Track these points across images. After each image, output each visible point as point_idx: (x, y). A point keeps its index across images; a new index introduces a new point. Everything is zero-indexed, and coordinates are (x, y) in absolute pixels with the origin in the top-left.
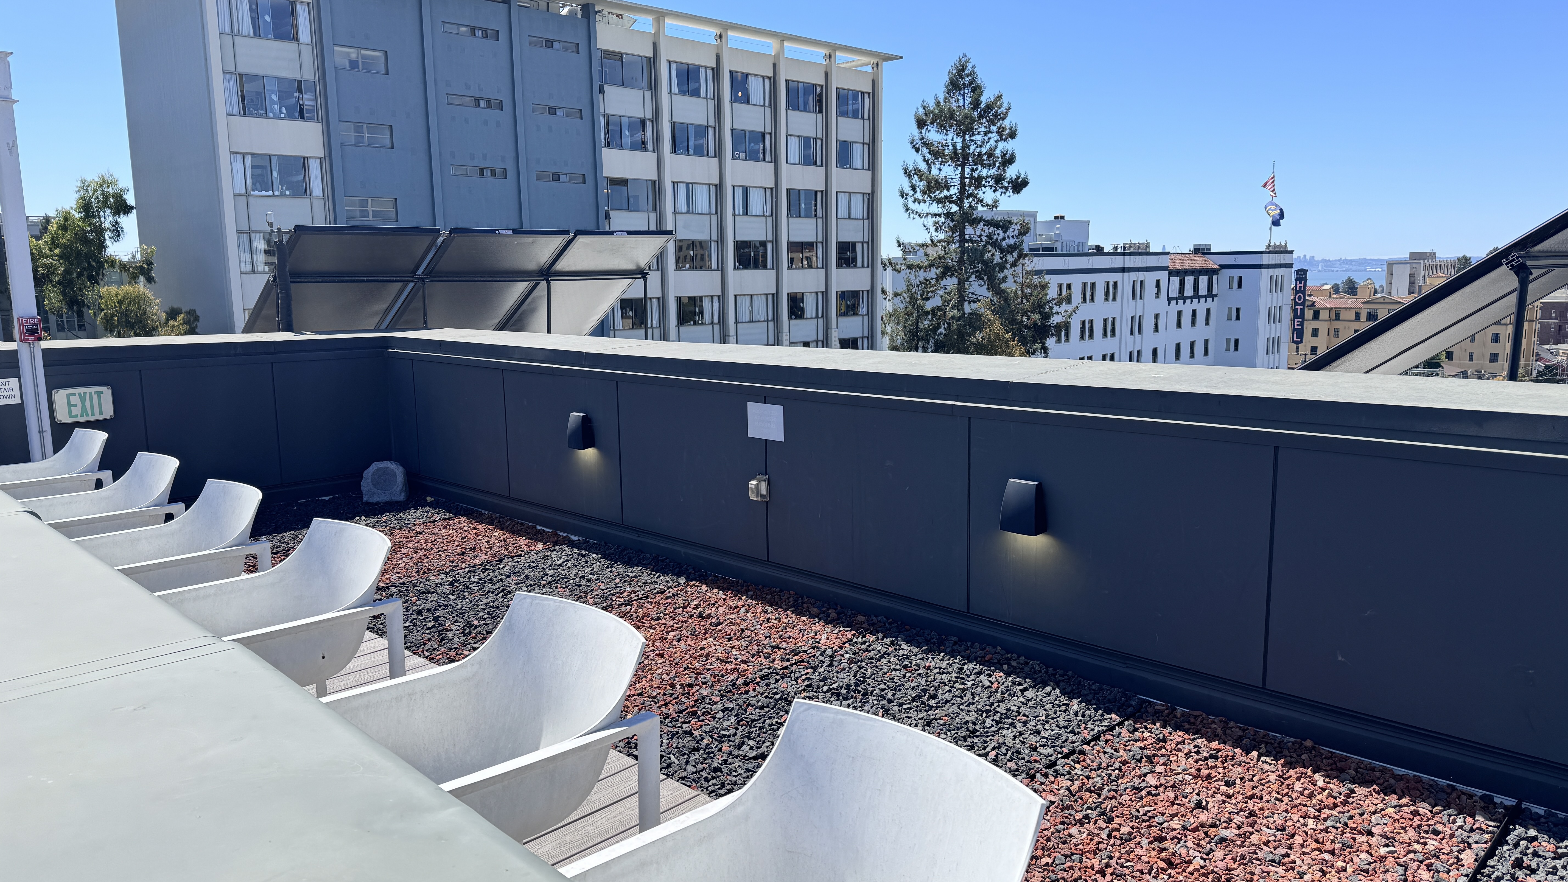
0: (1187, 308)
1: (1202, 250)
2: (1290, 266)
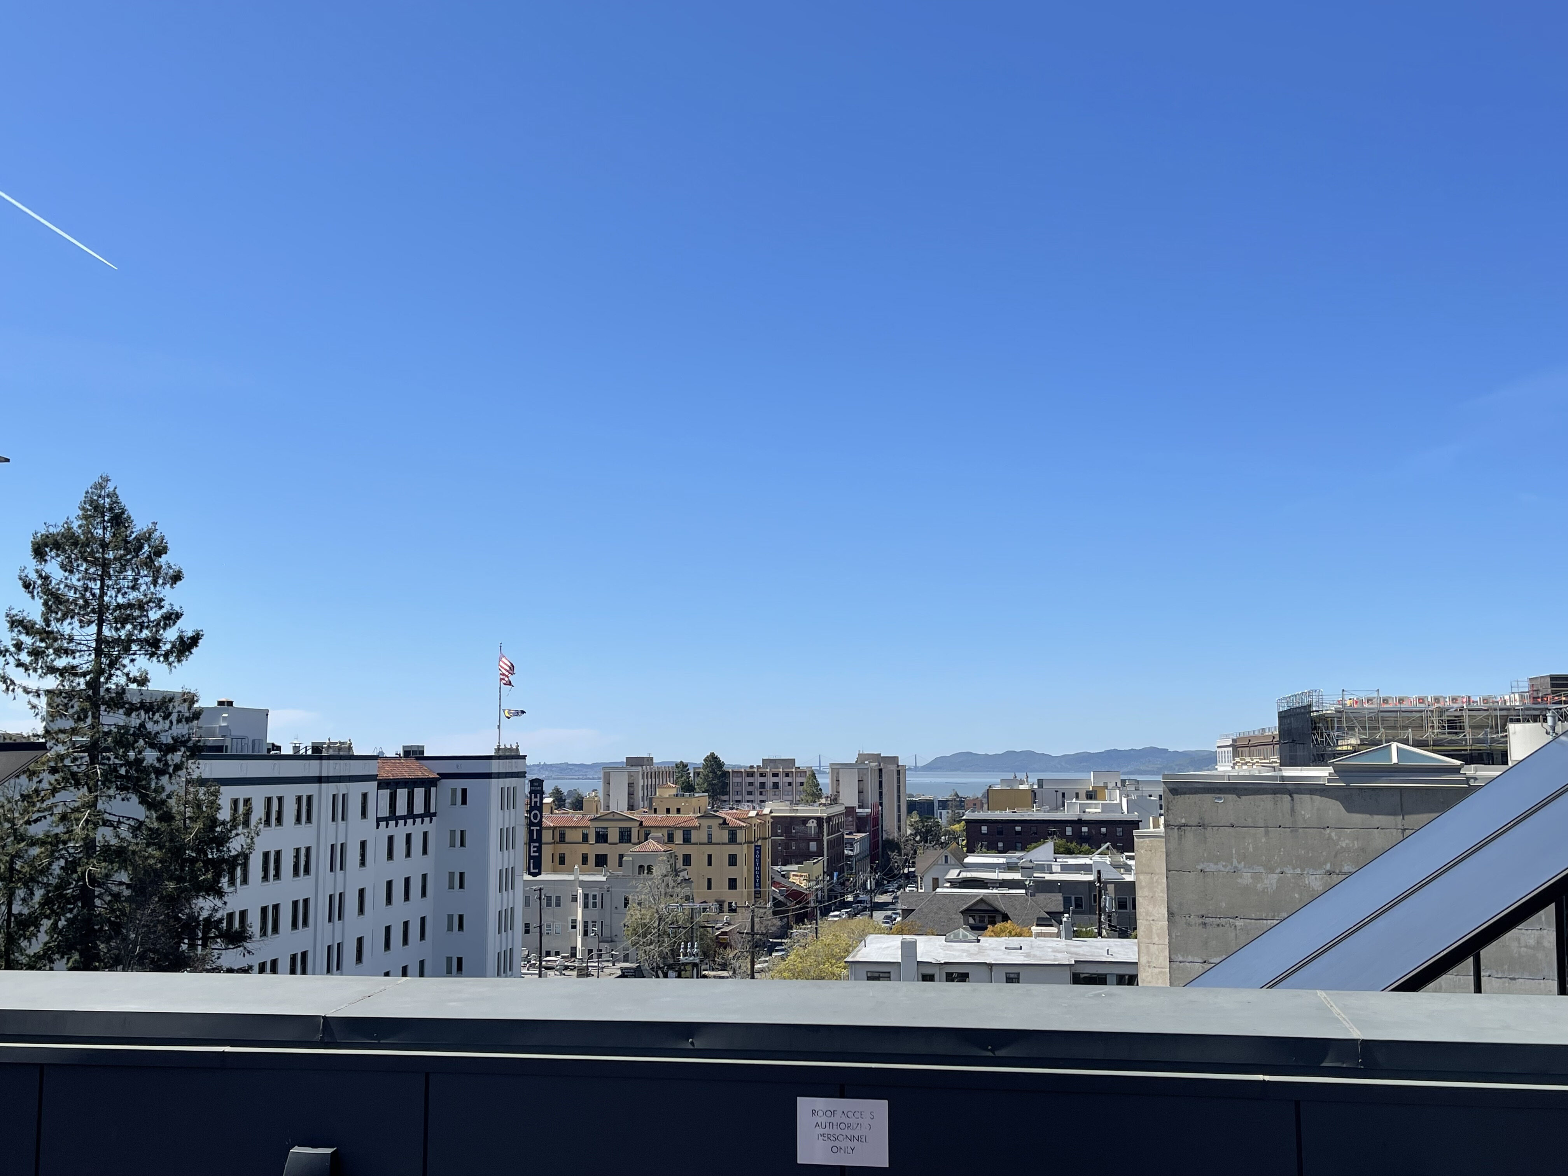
0: (399, 831)
1: (414, 754)
2: (522, 775)
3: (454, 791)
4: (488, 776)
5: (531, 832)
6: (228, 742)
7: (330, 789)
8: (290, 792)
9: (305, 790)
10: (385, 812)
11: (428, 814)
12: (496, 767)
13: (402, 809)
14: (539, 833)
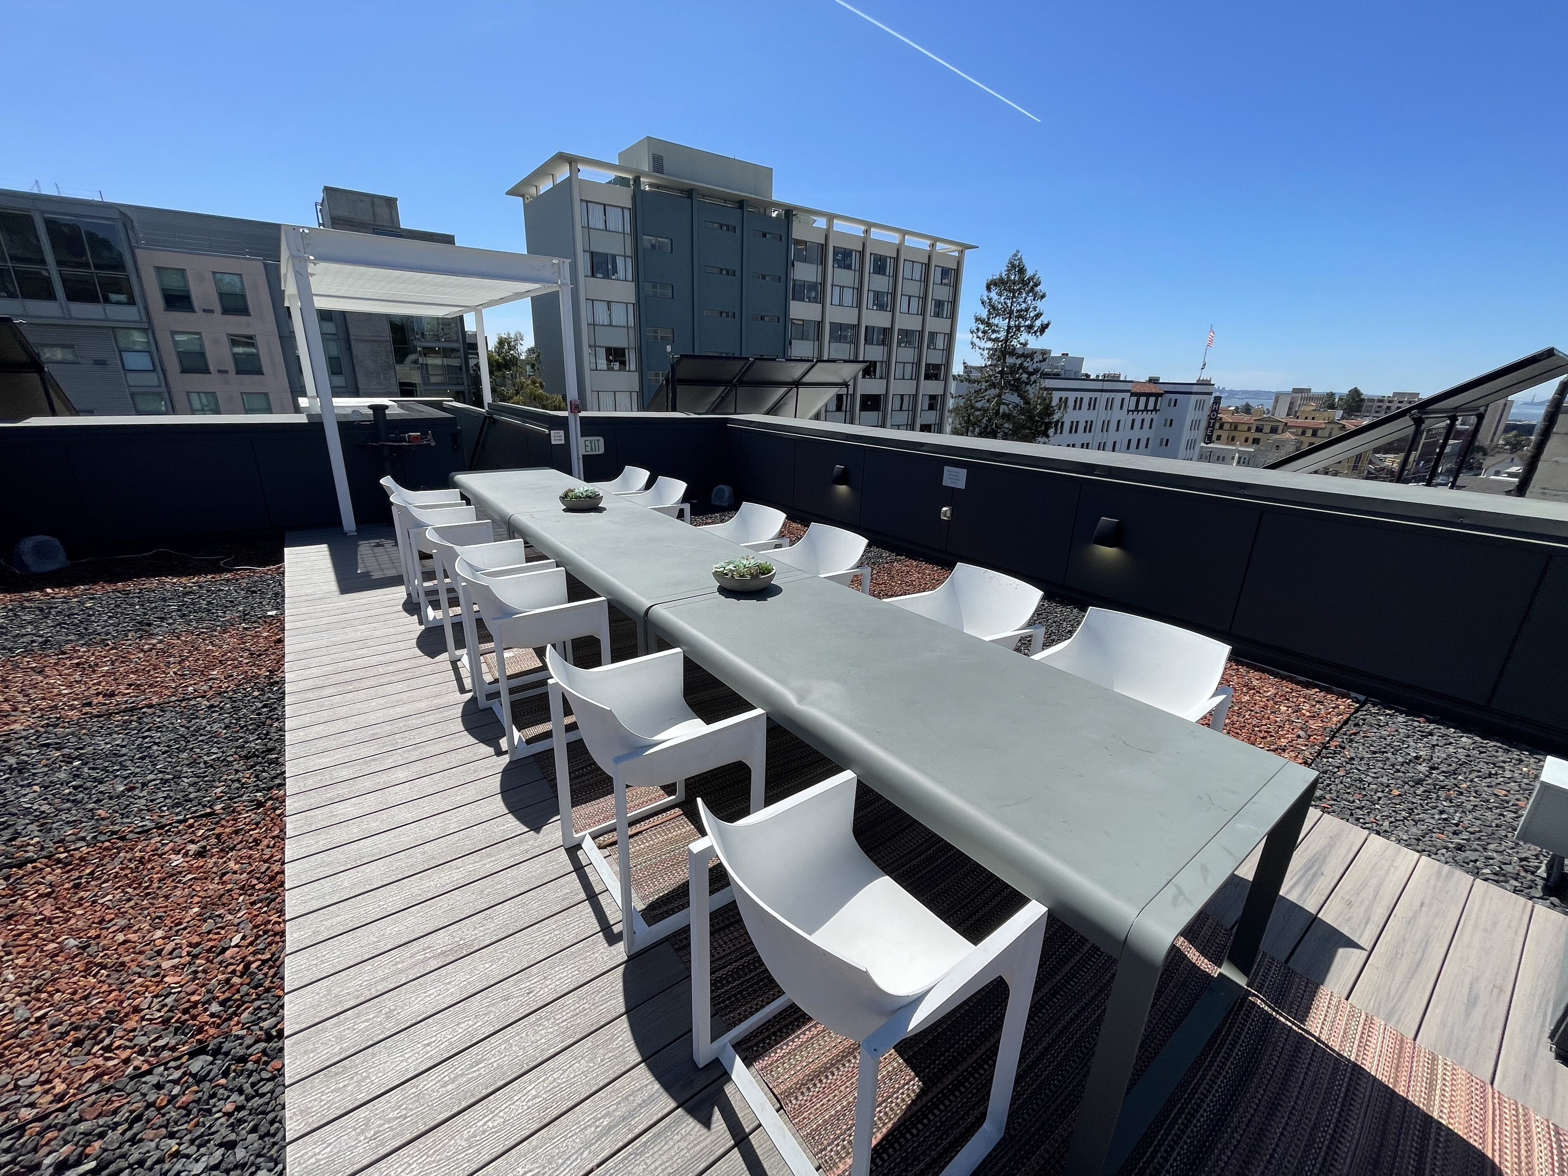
0: (1138, 417)
1: (1153, 381)
2: (1211, 394)
3: (1170, 400)
4: (1191, 393)
5: (1209, 423)
6: (1062, 372)
7: (1106, 395)
8: (1086, 396)
9: (1094, 395)
10: (1132, 407)
11: (1155, 410)
12: (1195, 389)
13: (1141, 406)
14: (1214, 423)
